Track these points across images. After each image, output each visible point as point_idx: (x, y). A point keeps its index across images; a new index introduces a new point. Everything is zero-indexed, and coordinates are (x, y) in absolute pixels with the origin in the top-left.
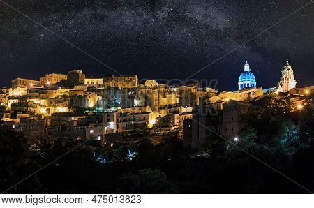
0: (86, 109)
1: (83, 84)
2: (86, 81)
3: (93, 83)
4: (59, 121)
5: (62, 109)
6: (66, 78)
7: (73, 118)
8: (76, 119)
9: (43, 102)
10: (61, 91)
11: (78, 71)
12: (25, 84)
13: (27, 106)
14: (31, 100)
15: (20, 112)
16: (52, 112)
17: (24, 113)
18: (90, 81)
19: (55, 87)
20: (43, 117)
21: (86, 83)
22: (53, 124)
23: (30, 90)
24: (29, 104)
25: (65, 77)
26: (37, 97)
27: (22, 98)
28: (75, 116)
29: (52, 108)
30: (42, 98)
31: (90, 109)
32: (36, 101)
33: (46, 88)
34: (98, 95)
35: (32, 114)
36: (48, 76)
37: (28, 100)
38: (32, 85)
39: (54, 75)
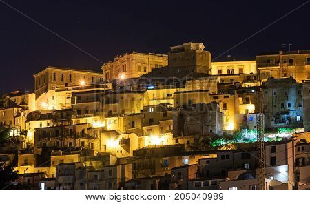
0: (218, 138)
1: (206, 75)
2: (215, 68)
3: (231, 72)
4: (153, 168)
5: (158, 139)
6: (166, 64)
7: (186, 161)
8: (195, 161)
9: (112, 123)
10: (155, 96)
11: (193, 45)
12: (67, 83)
13: (72, 134)
14: (82, 120)
15: (56, 149)
16: (134, 146)
17: (67, 151)
18: (225, 66)
19: (141, 85)
20: (113, 160)
21: (214, 72)
22: (140, 176)
23: (78, 97)
24: (78, 130)
25: (162, 61)
26: (96, 113)
27: (61, 116)
28: (191, 154)
29: (134, 138)
30: (110, 115)
31: (227, 136)
32: (95, 122)
33: (119, 89)
34: (247, 101)
35: (87, 153)
36: (121, 60)
37: (74, 120)
38: (82, 83)
39: (136, 57)
